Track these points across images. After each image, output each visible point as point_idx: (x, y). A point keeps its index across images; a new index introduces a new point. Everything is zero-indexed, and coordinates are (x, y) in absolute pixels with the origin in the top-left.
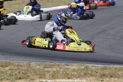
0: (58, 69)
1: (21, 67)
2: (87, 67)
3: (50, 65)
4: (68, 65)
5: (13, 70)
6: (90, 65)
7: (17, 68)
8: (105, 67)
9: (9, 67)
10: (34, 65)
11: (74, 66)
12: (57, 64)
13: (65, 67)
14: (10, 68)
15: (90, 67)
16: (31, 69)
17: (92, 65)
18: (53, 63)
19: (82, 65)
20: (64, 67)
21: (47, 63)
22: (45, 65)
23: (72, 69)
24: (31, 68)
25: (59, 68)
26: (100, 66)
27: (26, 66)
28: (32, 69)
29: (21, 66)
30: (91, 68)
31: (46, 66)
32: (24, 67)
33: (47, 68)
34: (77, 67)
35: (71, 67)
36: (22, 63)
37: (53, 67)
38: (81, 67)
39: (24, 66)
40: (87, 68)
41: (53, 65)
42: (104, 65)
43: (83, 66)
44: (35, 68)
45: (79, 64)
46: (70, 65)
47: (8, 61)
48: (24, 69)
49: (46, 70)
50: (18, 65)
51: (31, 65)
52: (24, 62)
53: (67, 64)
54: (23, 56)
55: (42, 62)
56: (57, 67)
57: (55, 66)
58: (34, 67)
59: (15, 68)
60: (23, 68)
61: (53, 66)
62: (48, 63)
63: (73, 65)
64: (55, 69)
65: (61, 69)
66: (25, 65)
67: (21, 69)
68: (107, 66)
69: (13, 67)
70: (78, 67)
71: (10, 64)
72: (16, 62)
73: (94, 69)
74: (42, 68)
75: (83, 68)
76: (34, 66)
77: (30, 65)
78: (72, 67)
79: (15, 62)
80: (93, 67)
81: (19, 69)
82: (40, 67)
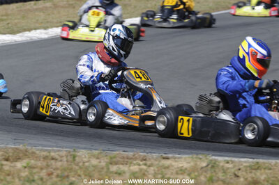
0: (144, 167)
1: (53, 162)
2: (215, 163)
3: (123, 158)
4: (168, 158)
5: (34, 168)
6: (221, 159)
7: (45, 164)
8: (258, 163)
9: (24, 161)
10: (85, 157)
11: (182, 160)
12: (140, 156)
13: (161, 164)
14: (28, 164)
15: (221, 164)
16: (77, 168)
17: (227, 158)
18: (132, 153)
19: (201, 159)
20: (157, 163)
21: (117, 152)
22: (111, 158)
23: (178, 168)
24: (77, 165)
25: (145, 165)
26: (246, 161)
27: (65, 159)
28: (81, 168)
29: (53, 159)
30: (223, 166)
31: (114, 160)
32: (61, 161)
33: (116, 164)
34: (189, 163)
35: (174, 163)
36: (55, 151)
37: (131, 163)
38: (198, 163)
39: (59, 159)
40: (213, 167)
41: (131, 159)
42: (254, 159)
43: (204, 161)
44: (87, 164)
45: (195, 156)
46: (172, 158)
47: (21, 147)
48: (61, 166)
49: (114, 168)
50: (45, 158)
51: (77, 158)
52: (59, 151)
53: (165, 155)
54: (57, 135)
55: (104, 150)
56: (141, 163)
57: (136, 159)
58: (84, 163)
59: (39, 164)
60: (59, 164)
61: (130, 161)
62: (119, 152)
63: (179, 158)
64: (135, 168)
65: (149, 166)
66: (62, 157)
67: (54, 167)
68: (261, 161)
69: (33, 161)
70: (192, 164)
71: (26, 155)
72: (41, 150)
73: (232, 168)
74: (103, 164)
75: (204, 164)
76: (85, 160)
77: (74, 157)
78: (176, 163)
79: (38, 150)
80: (228, 163)
81: (48, 166)
82: (100, 162)
